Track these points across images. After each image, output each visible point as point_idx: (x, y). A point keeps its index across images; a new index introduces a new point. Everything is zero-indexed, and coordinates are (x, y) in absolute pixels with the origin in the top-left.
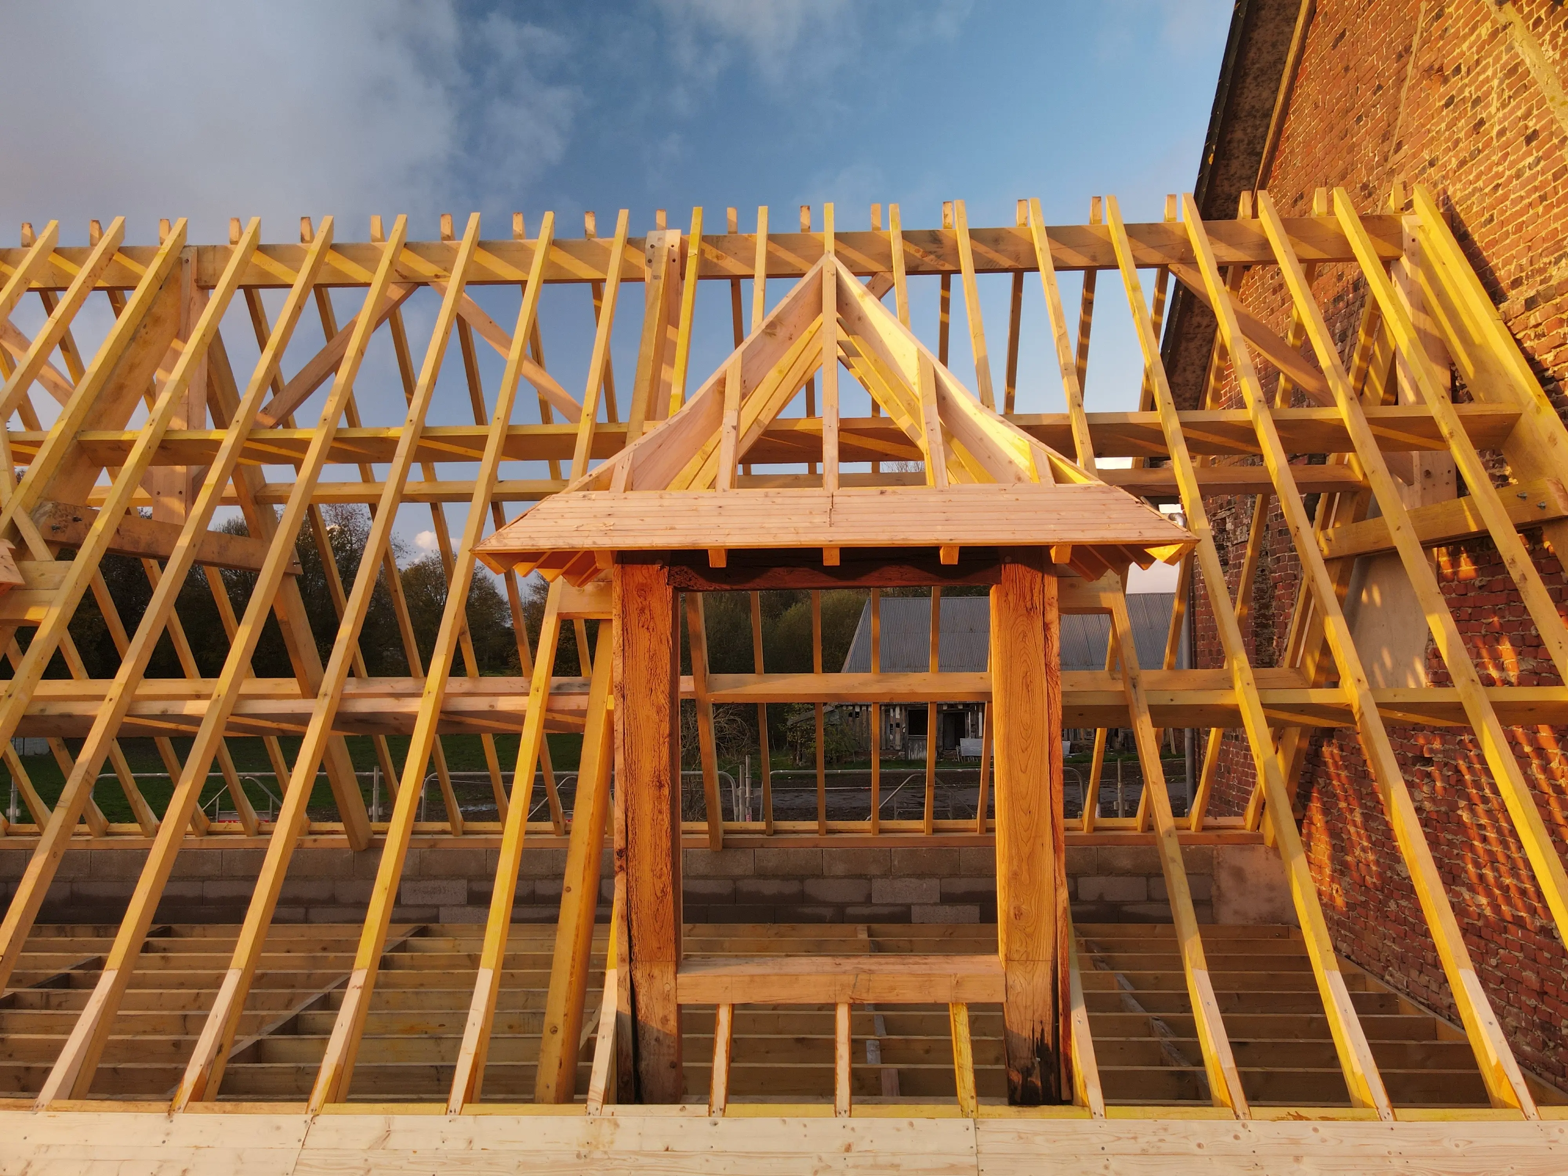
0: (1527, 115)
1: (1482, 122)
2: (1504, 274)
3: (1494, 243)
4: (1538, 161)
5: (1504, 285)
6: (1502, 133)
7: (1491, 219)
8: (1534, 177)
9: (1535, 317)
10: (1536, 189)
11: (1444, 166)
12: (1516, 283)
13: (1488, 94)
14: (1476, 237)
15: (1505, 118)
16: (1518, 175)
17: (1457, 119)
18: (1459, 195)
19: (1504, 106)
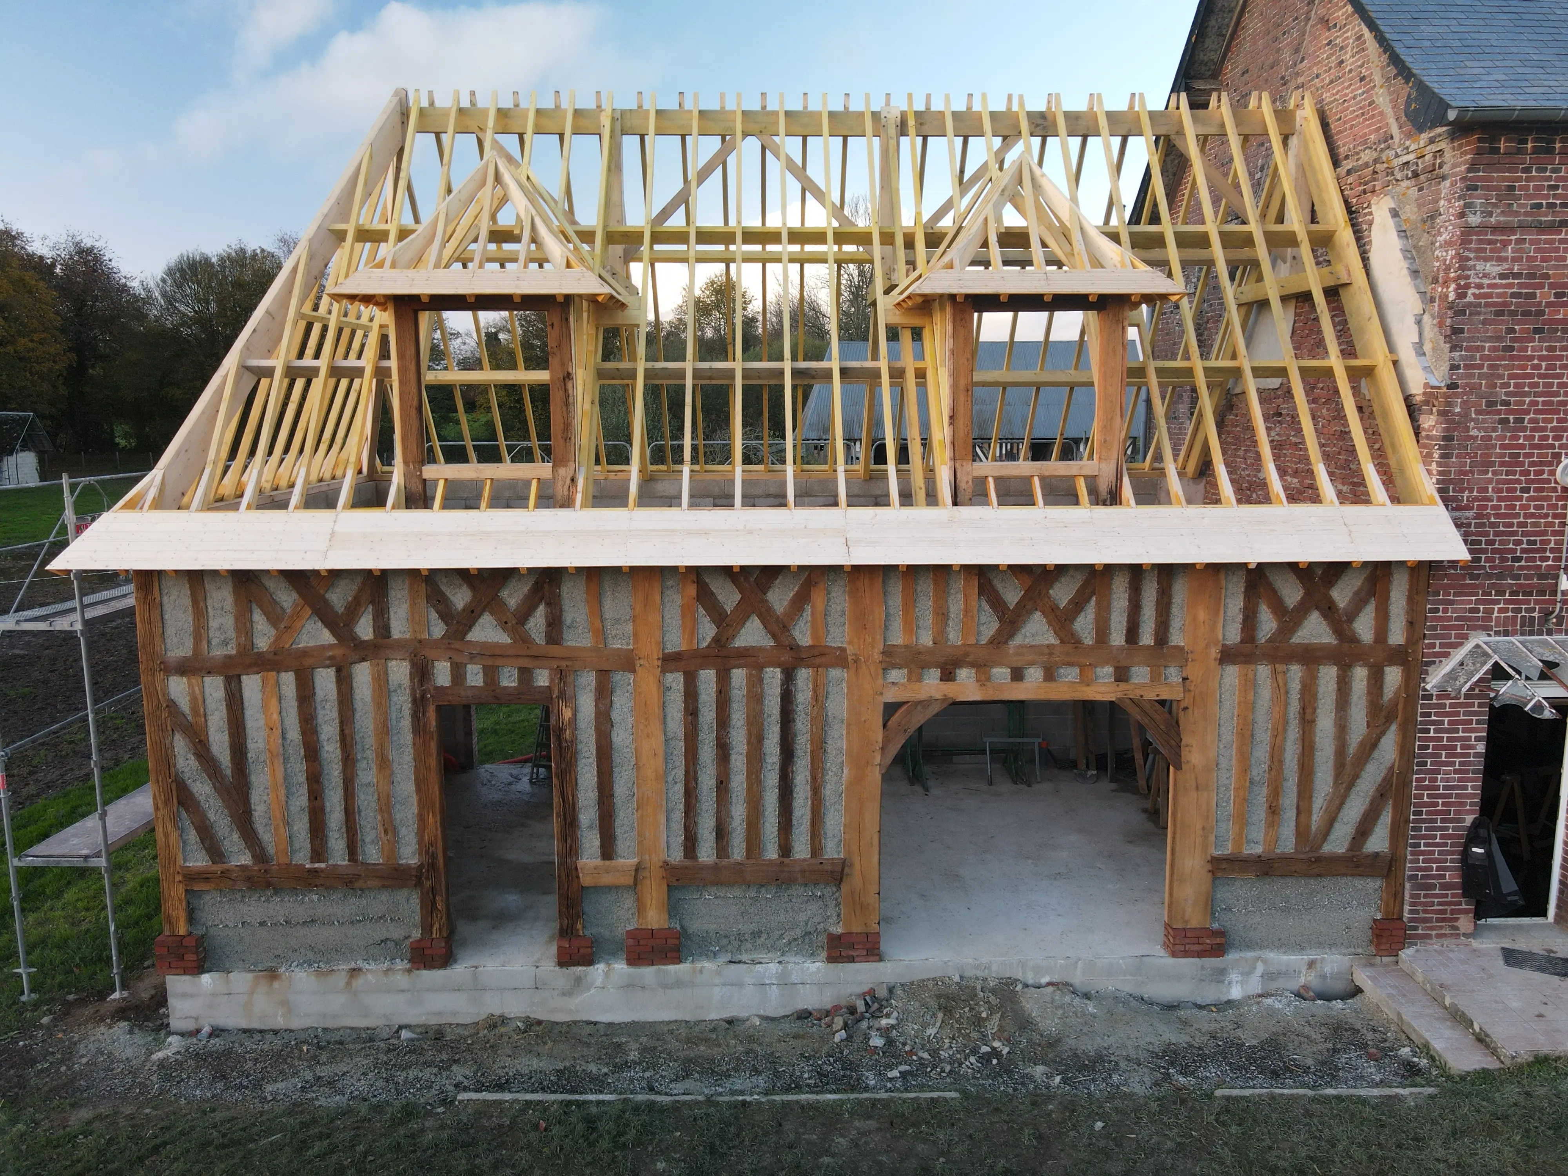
0: (1362, 66)
1: (1342, 62)
2: (1342, 151)
3: (1340, 132)
4: (1364, 93)
5: (1342, 156)
6: (1350, 71)
7: (1340, 119)
8: (1361, 101)
9: (1350, 179)
10: (1361, 108)
11: (1323, 80)
12: (1347, 157)
13: (1347, 46)
14: (1332, 126)
15: (1352, 64)
16: (1354, 98)
17: (1332, 55)
18: (1328, 100)
19: (1353, 56)
